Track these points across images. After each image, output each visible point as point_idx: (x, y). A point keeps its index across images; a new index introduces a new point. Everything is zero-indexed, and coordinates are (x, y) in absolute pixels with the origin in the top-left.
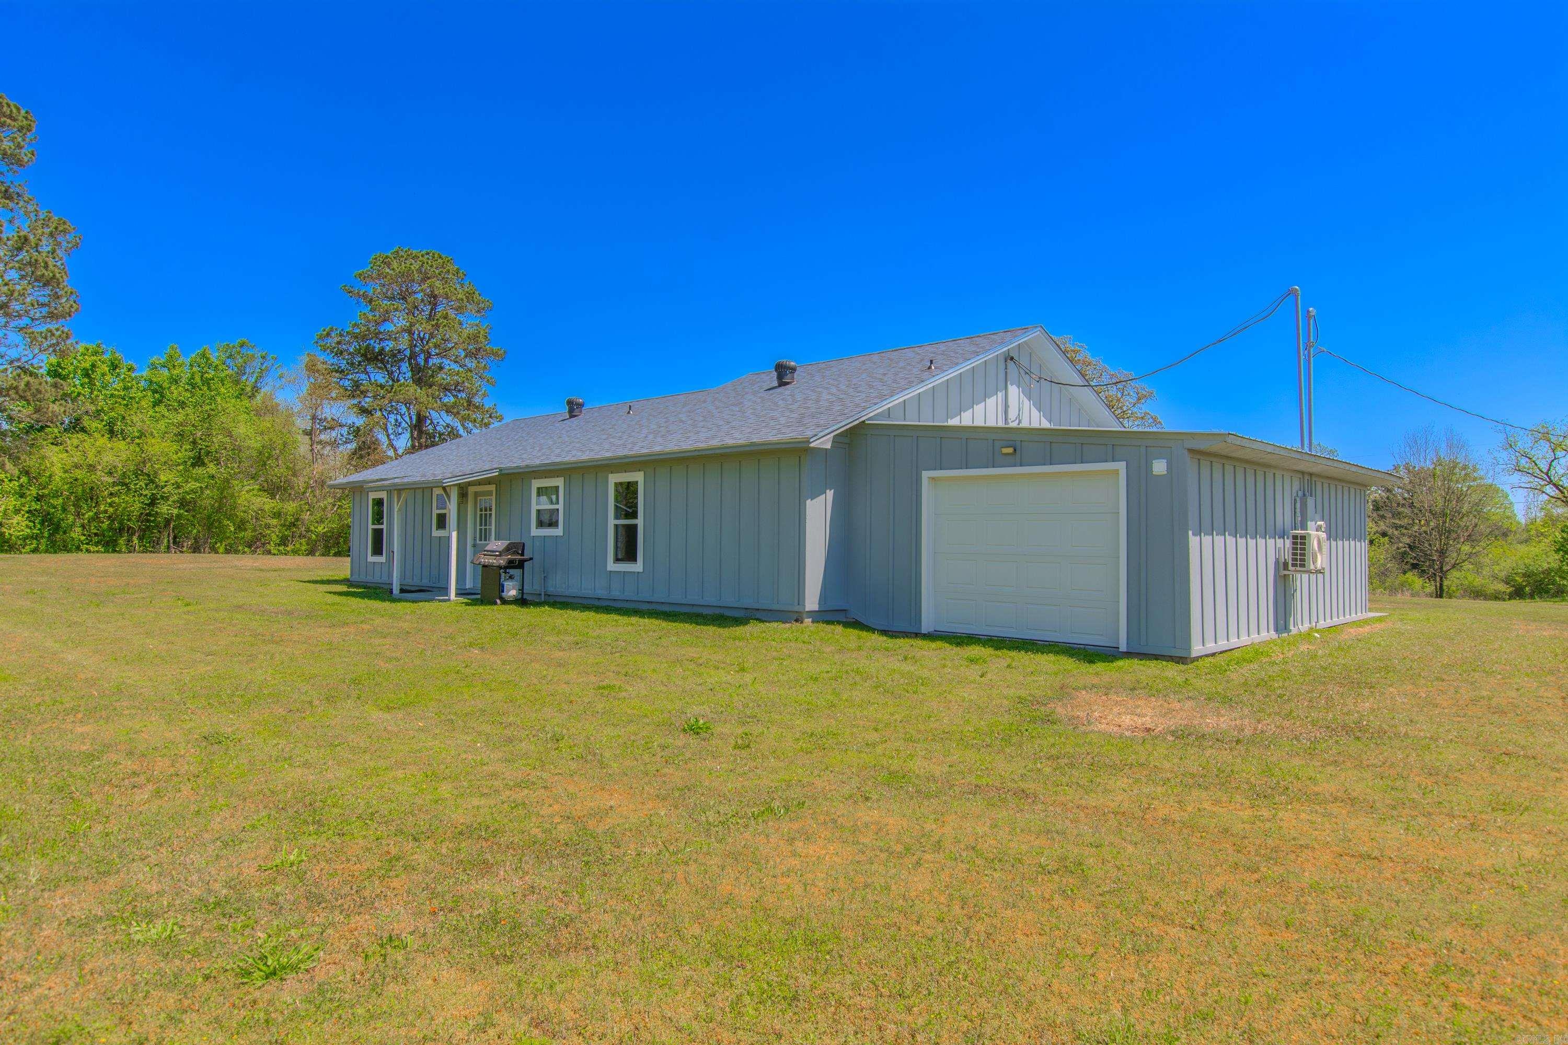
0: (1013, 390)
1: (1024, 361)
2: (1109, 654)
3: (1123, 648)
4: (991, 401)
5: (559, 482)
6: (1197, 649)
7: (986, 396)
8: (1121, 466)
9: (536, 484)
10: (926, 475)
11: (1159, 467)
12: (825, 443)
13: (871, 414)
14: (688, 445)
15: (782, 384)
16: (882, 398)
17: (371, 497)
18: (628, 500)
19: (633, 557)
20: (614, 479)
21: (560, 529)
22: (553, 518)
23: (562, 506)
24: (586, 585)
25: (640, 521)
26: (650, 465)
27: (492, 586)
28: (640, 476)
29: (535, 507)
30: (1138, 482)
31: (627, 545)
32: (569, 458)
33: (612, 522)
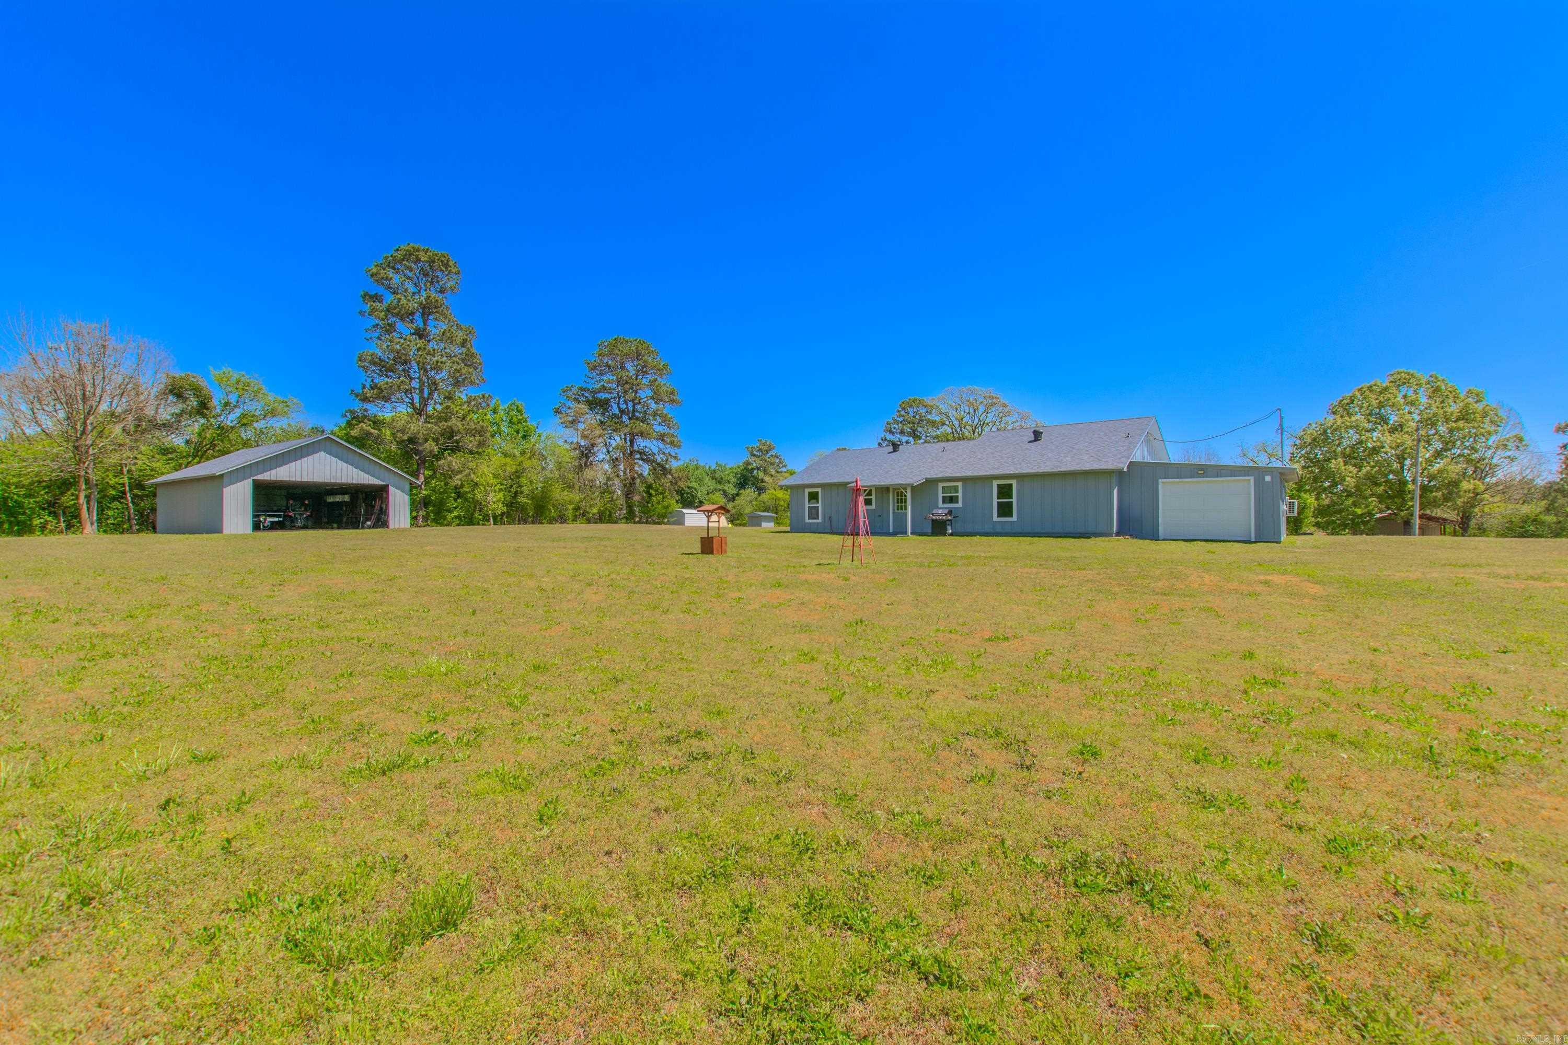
2: (1249, 541)
3: (1253, 539)
5: (959, 484)
6: (1281, 539)
8: (1252, 478)
9: (941, 485)
10: (1160, 481)
11: (1268, 478)
12: (1126, 469)
13: (1132, 458)
17: (807, 491)
18: (1005, 491)
19: (1010, 514)
20: (995, 483)
21: (960, 505)
22: (952, 500)
23: (960, 494)
24: (978, 528)
25: (1014, 500)
26: (1020, 477)
27: (938, 528)
28: (1014, 482)
29: (940, 495)
30: (1259, 484)
31: (1005, 510)
32: (969, 474)
33: (995, 501)
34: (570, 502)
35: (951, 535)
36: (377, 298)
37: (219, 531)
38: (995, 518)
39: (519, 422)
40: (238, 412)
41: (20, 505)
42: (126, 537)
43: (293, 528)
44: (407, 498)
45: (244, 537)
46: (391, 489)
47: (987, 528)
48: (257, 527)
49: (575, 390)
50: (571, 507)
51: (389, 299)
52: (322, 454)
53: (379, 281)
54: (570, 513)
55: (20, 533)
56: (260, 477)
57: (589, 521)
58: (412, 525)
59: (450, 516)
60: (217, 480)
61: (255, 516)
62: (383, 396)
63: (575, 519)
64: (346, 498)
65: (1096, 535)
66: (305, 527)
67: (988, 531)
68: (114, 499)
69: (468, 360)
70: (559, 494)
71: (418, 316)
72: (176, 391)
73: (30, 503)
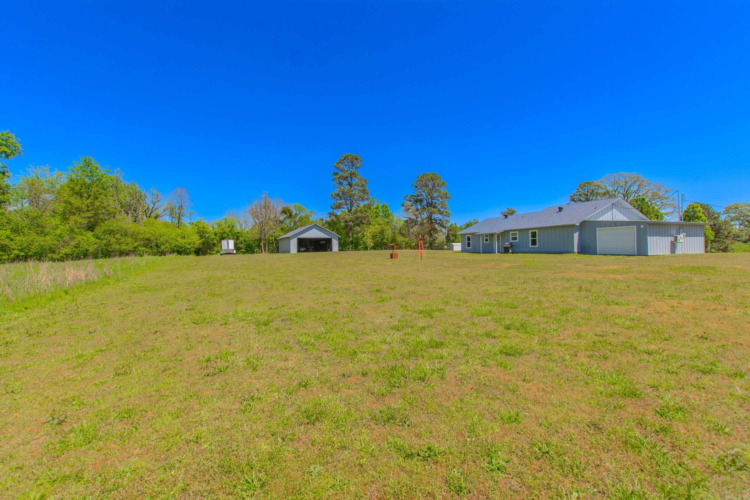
0: (614, 210)
1: (617, 204)
2: (634, 255)
3: (636, 254)
4: (609, 213)
5: (517, 232)
6: (649, 254)
7: (608, 212)
8: (635, 226)
9: (511, 233)
10: (597, 229)
11: (642, 226)
12: (578, 224)
13: (586, 219)
14: (548, 225)
15: (560, 211)
16: (587, 215)
17: (467, 236)
18: (534, 235)
19: (536, 245)
20: (530, 231)
21: (518, 241)
22: (515, 238)
23: (518, 236)
24: (525, 250)
25: (537, 238)
26: (540, 229)
27: (506, 250)
28: (537, 231)
29: (511, 237)
30: (638, 229)
31: (534, 242)
32: (520, 228)
33: (530, 239)
34: (404, 241)
35: (512, 253)
36: (336, 174)
37: (289, 252)
38: (530, 246)
39: (386, 211)
40: (299, 217)
41: (252, 246)
42: (274, 254)
43: (309, 251)
44: (337, 242)
45: (295, 254)
46: (333, 239)
47: (528, 250)
48: (299, 251)
49: (409, 196)
50: (404, 243)
51: (340, 173)
52: (314, 229)
53: (338, 168)
54: (404, 246)
55: (252, 253)
56: (299, 237)
57: (411, 248)
58: (339, 250)
59: (360, 247)
60: (289, 238)
61: (298, 248)
62: (339, 207)
63: (406, 248)
64: (324, 242)
65: (567, 252)
66: (312, 251)
67: (528, 251)
68: (271, 244)
69: (364, 191)
70: (400, 239)
71: (349, 178)
72: (284, 212)
73: (254, 245)
